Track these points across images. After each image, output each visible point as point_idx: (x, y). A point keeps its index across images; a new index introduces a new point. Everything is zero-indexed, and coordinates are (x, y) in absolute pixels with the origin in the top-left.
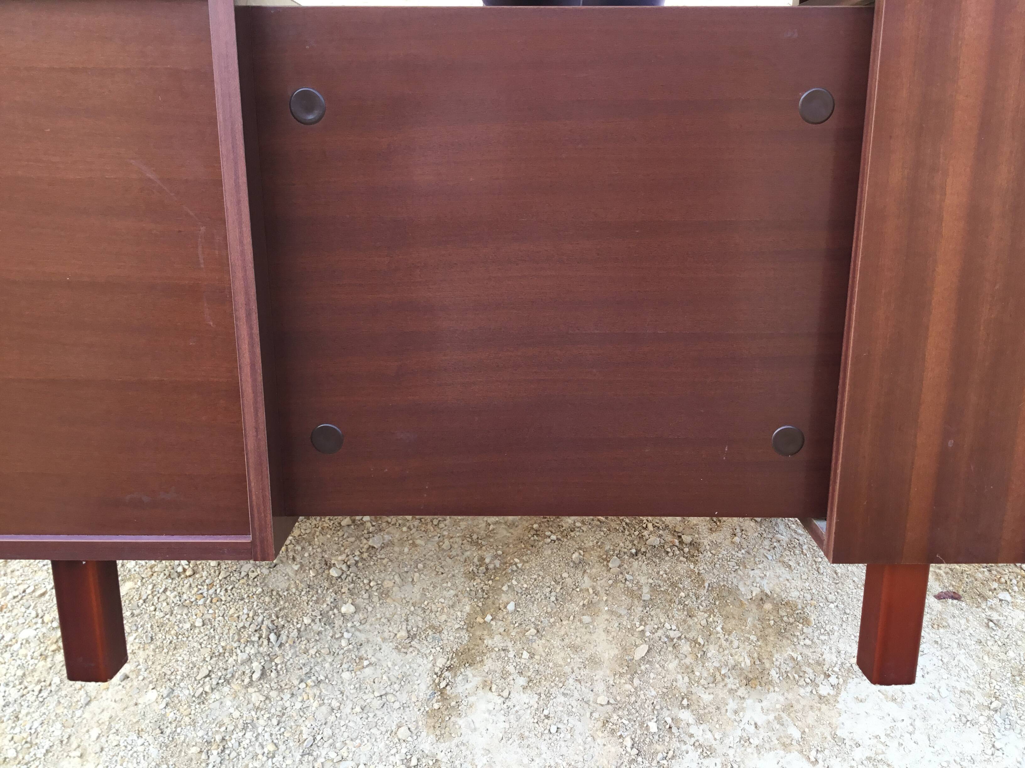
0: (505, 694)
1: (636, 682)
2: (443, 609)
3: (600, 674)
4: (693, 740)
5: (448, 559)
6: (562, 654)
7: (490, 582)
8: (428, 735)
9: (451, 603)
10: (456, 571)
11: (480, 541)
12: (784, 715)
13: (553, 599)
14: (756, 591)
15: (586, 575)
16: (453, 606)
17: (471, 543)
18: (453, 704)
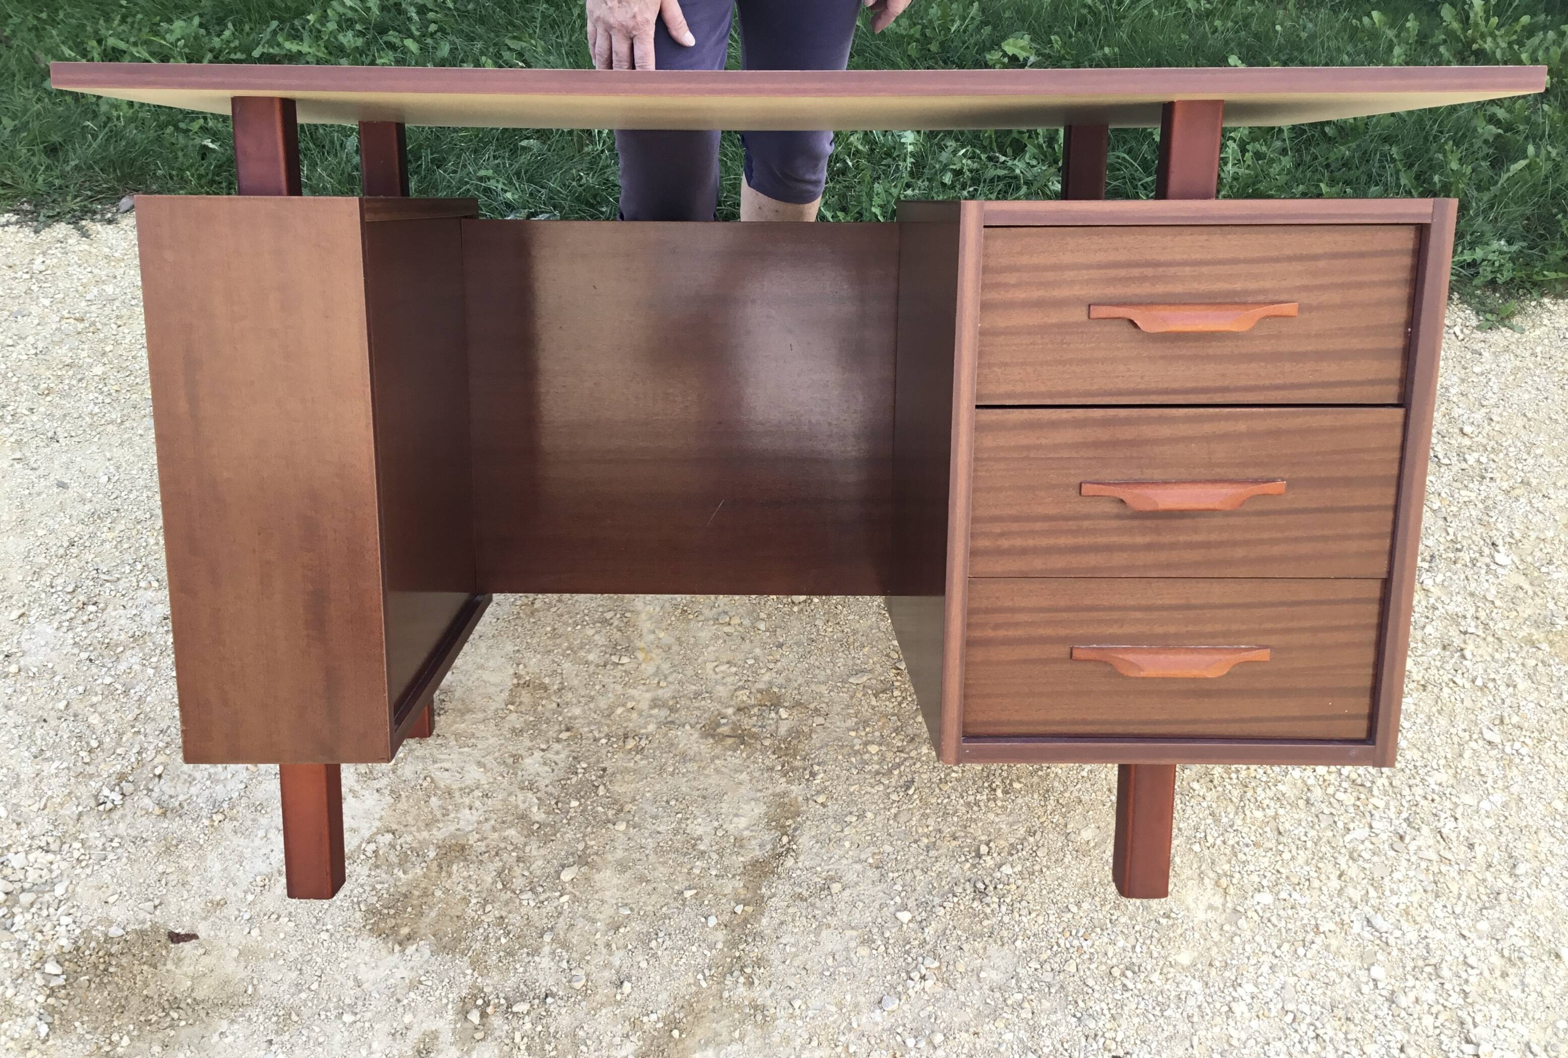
0: (720, 833)
1: (581, 846)
2: (793, 920)
3: (620, 854)
4: (539, 794)
5: (793, 985)
6: (656, 874)
7: (737, 954)
8: (796, 798)
9: (784, 927)
10: (780, 968)
11: (752, 1011)
12: (439, 816)
13: (661, 934)
14: (411, 949)
15: (617, 966)
16: (782, 923)
17: (764, 1008)
18: (774, 824)
